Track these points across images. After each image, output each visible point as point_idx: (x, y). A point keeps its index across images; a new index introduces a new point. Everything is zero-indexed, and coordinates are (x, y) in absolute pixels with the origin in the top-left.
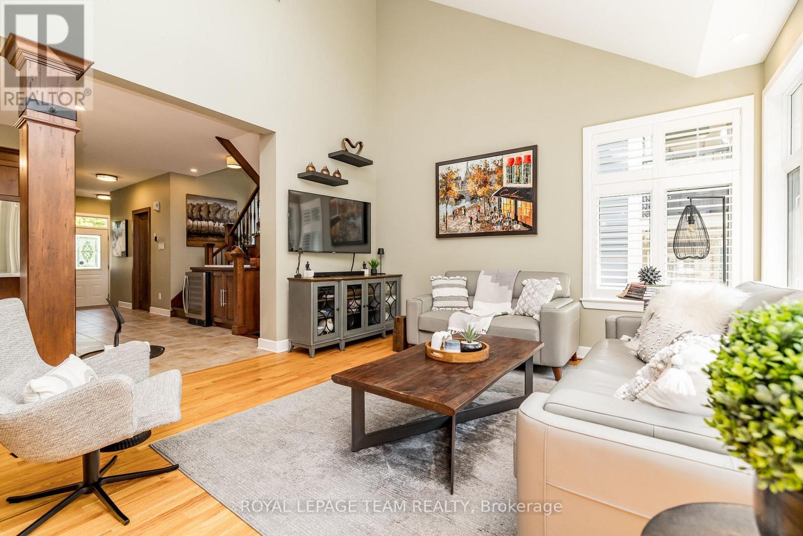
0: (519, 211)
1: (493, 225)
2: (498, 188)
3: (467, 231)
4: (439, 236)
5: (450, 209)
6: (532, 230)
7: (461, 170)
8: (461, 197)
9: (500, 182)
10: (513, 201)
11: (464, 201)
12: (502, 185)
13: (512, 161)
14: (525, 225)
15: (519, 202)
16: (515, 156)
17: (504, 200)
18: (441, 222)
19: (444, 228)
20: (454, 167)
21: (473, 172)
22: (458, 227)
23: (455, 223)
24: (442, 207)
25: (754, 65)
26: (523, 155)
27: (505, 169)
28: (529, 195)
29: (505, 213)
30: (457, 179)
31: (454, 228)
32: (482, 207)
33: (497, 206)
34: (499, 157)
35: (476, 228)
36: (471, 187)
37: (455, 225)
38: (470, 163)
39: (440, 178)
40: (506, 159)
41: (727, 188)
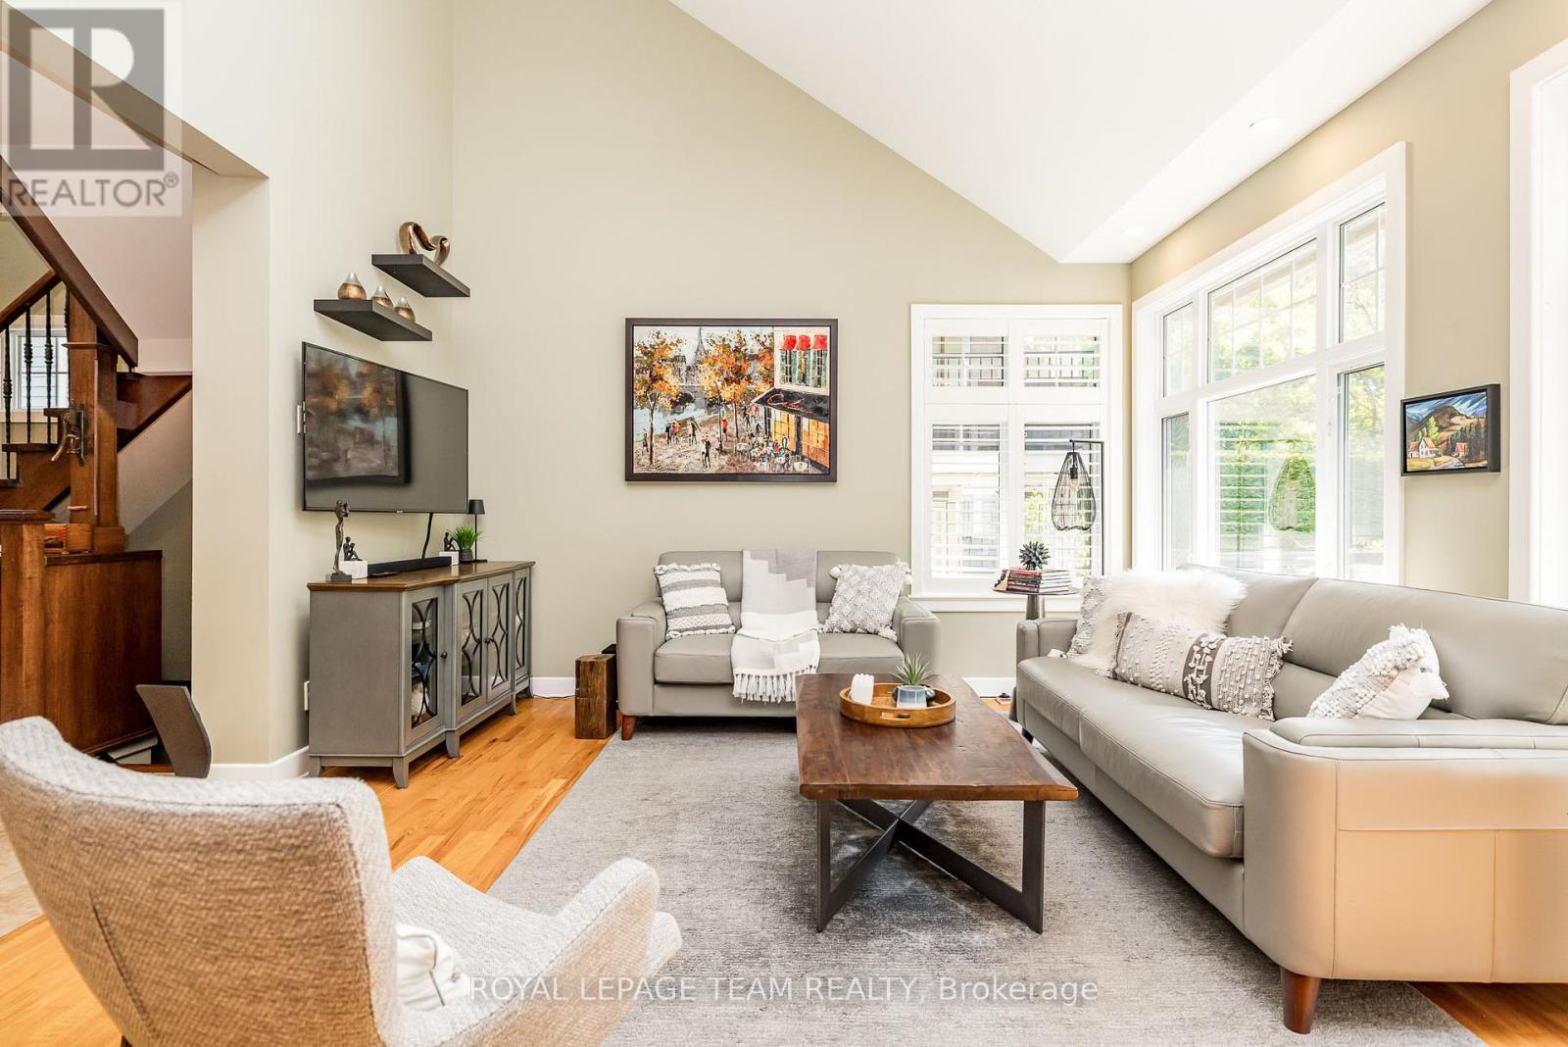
0: (804, 438)
1: (754, 459)
2: (765, 389)
3: (698, 469)
4: (631, 477)
5: (660, 422)
6: (827, 474)
7: (687, 342)
8: (685, 399)
9: (768, 378)
10: (792, 417)
11: (691, 407)
12: (772, 384)
13: (791, 342)
14: (814, 464)
15: (805, 421)
16: (798, 332)
17: (777, 415)
18: (638, 447)
19: (645, 460)
20: (669, 333)
21: (713, 351)
22: (678, 461)
23: (671, 452)
24: (641, 416)
25: (1122, 264)
26: (812, 333)
27: (778, 354)
28: (823, 409)
29: (777, 438)
30: (676, 359)
31: (668, 461)
32: (731, 424)
33: (762, 423)
34: (768, 330)
35: (717, 464)
36: (707, 380)
37: (668, 456)
38: (706, 331)
39: (637, 353)
40: (780, 335)
41: (1089, 428)
